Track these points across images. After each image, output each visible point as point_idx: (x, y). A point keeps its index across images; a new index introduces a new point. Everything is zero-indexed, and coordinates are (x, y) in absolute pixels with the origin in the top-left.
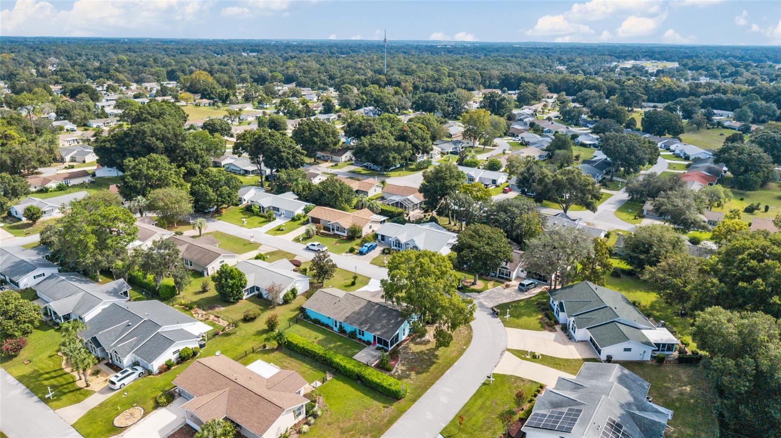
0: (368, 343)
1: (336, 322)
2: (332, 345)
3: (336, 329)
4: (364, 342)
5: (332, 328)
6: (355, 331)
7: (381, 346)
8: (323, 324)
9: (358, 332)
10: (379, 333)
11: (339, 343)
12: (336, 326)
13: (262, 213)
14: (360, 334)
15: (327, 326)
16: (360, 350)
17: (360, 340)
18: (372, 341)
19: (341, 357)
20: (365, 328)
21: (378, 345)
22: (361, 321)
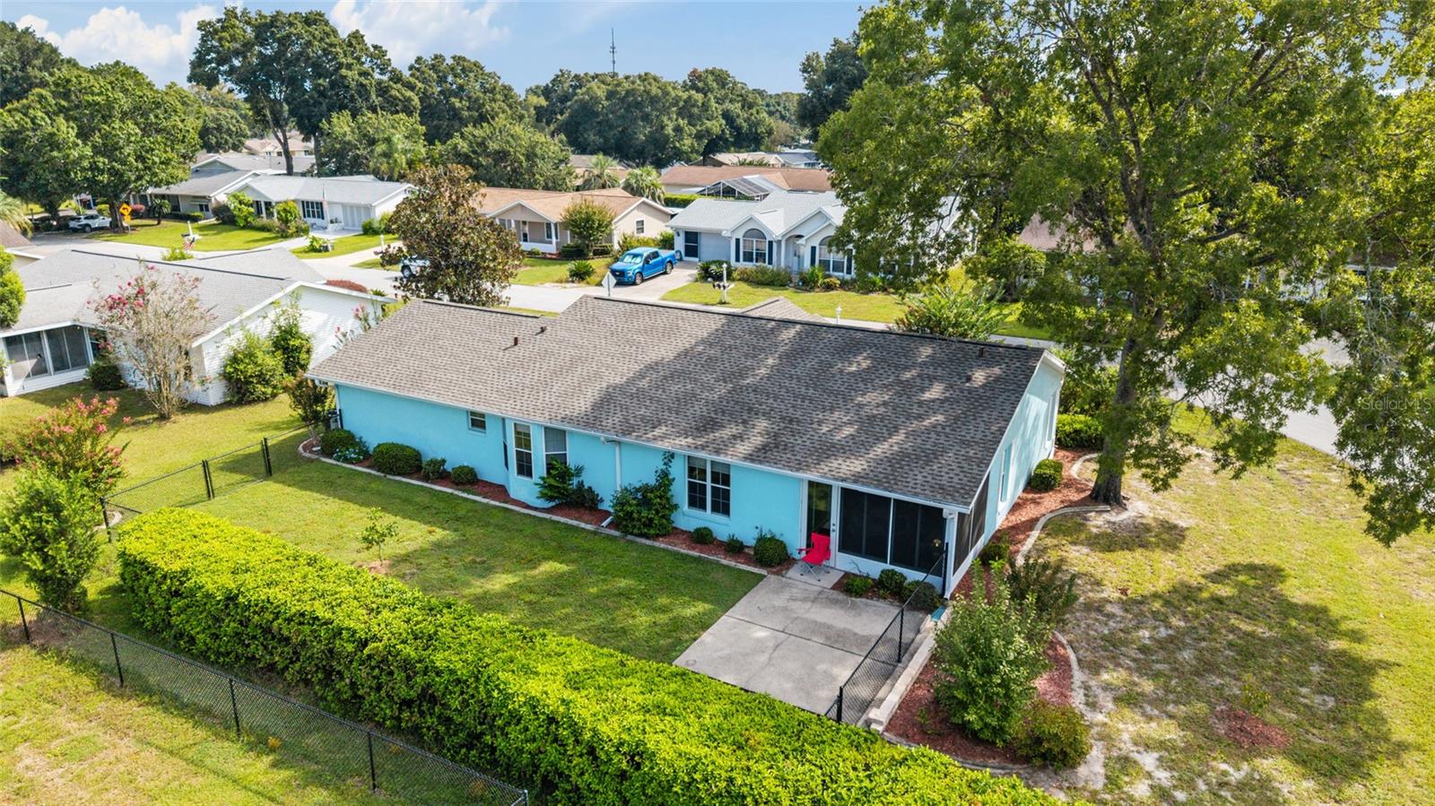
0: (771, 555)
1: (523, 438)
2: (499, 582)
3: (525, 490)
4: (734, 547)
5: (500, 491)
6: (665, 479)
7: (872, 568)
8: (437, 472)
9: (680, 491)
10: (857, 465)
11: (549, 567)
12: (525, 468)
13: (264, 220)
14: (696, 500)
15: (467, 478)
16: (725, 602)
17: (702, 537)
18: (796, 538)
19: (581, 655)
20: (743, 448)
21: (844, 562)
22: (698, 409)
